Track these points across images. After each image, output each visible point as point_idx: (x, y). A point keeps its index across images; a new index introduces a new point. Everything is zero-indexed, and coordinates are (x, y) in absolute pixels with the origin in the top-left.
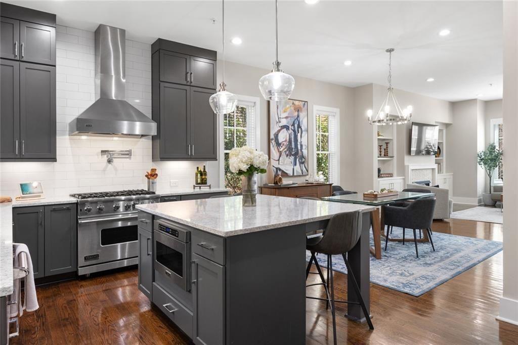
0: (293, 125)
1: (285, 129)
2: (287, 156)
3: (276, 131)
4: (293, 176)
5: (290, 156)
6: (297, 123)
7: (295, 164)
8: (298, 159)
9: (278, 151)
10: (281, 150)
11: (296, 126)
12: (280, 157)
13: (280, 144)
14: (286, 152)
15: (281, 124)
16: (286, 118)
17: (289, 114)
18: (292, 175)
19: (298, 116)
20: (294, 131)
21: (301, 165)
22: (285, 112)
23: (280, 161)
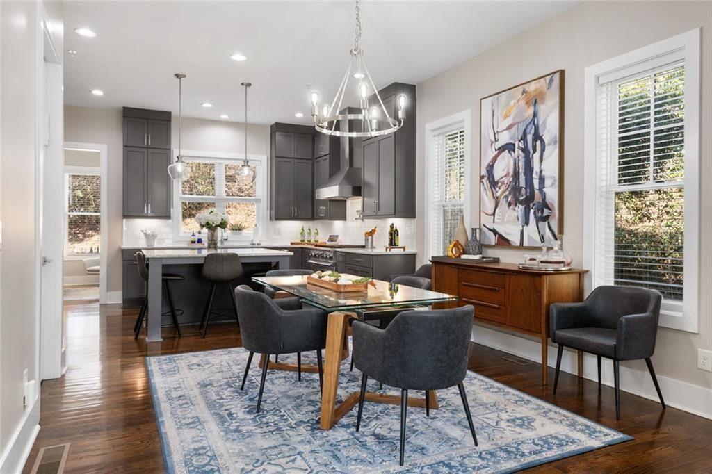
0: (524, 138)
1: (507, 151)
2: (509, 205)
3: (490, 159)
4: (521, 247)
5: (516, 205)
6: (533, 131)
7: (527, 222)
8: (532, 211)
9: (494, 197)
10: (498, 194)
11: (530, 138)
12: (496, 207)
13: (497, 183)
14: (507, 197)
15: (498, 145)
16: (509, 128)
17: (514, 119)
18: (518, 244)
19: (535, 115)
20: (525, 150)
21: (541, 224)
22: (506, 117)
23: (496, 216)
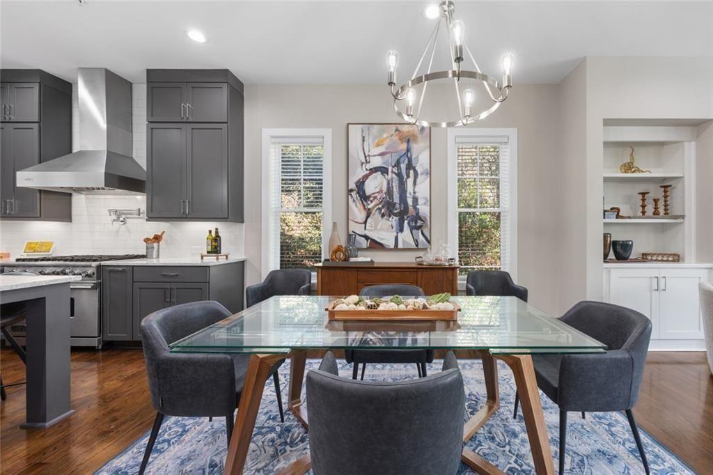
0: (397, 164)
1: (379, 173)
2: (383, 216)
3: (361, 176)
4: (396, 248)
5: (390, 216)
6: (406, 162)
7: (401, 230)
8: (406, 222)
9: (365, 208)
10: (370, 207)
11: (403, 166)
12: (368, 217)
13: (369, 197)
14: (380, 209)
15: (369, 166)
16: (382, 154)
17: (387, 148)
18: (392, 246)
19: (408, 150)
20: (399, 175)
21: (414, 231)
22: (378, 145)
23: (367, 224)
